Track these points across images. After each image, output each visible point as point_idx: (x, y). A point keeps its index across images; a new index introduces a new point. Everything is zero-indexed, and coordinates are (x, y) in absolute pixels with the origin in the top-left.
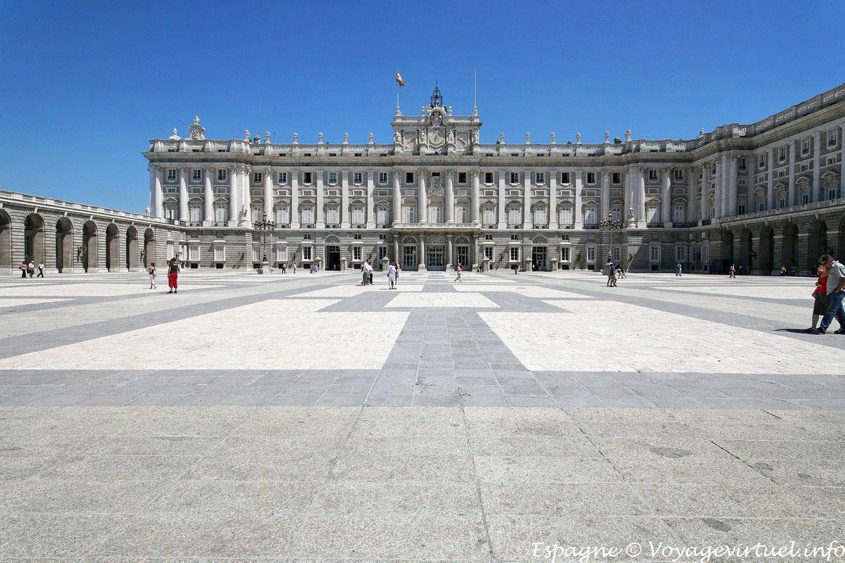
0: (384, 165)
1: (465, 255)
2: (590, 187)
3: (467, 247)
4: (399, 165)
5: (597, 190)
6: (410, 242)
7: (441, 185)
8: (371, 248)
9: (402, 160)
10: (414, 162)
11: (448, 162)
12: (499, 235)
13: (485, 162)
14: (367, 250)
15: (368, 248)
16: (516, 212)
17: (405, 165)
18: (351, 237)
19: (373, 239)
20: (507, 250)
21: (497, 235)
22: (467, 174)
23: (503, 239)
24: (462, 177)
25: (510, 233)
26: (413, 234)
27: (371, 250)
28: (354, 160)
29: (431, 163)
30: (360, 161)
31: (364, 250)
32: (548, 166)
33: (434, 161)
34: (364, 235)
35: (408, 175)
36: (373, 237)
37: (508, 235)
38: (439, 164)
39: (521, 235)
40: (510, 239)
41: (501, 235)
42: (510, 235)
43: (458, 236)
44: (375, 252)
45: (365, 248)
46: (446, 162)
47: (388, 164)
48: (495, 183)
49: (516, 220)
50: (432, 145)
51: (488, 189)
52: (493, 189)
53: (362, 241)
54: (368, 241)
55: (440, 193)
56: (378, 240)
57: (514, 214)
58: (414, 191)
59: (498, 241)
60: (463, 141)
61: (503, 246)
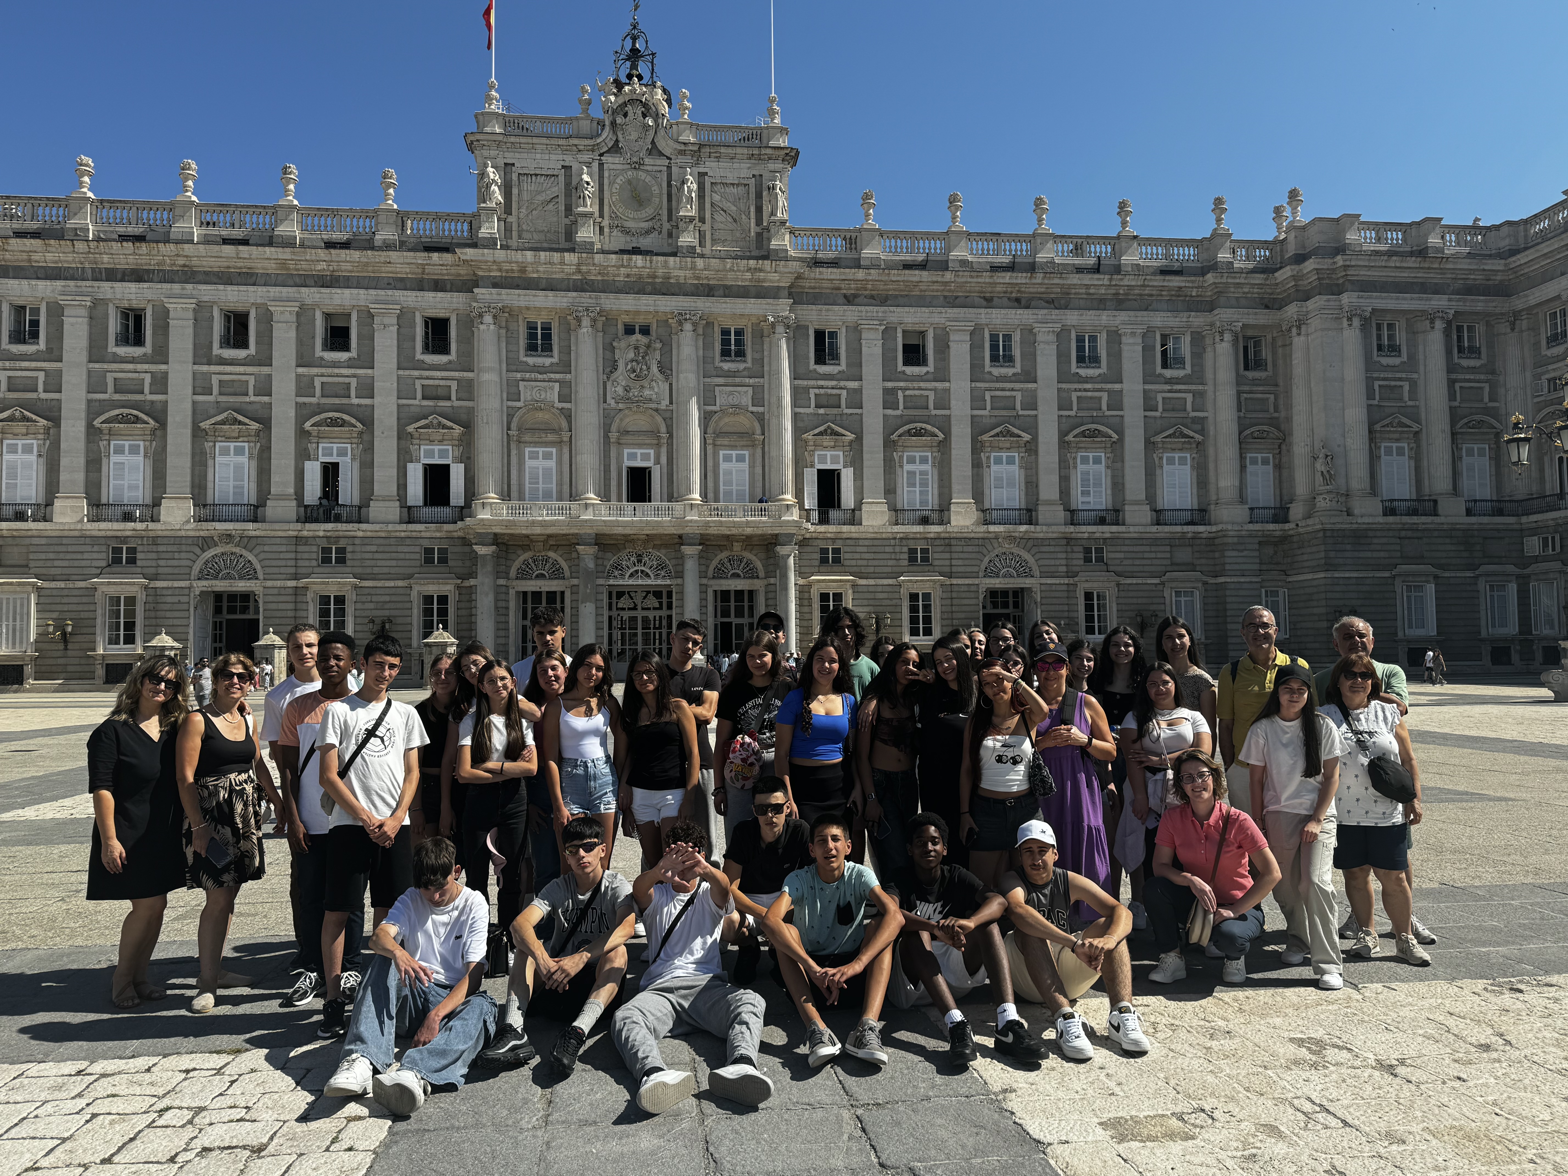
0: (438, 286)
2: (1169, 381)
3: (751, 592)
4: (495, 285)
5: (1195, 394)
6: (541, 576)
7: (655, 369)
8: (387, 598)
9: (506, 266)
10: (554, 276)
11: (679, 284)
12: (865, 549)
13: (810, 288)
14: (372, 606)
15: (374, 599)
16: (924, 467)
17: (517, 287)
18: (306, 556)
19: (394, 563)
20: (894, 602)
21: (859, 549)
22: (750, 330)
23: (882, 563)
24: (733, 342)
25: (904, 542)
26: (551, 543)
27: (387, 606)
28: (322, 266)
29: (617, 284)
30: (343, 268)
31: (359, 606)
32: (1028, 307)
33: (628, 276)
34: (358, 548)
35: (531, 327)
36: (394, 555)
37: (897, 549)
38: (649, 288)
39: (941, 549)
40: (906, 563)
41: (874, 549)
42: (905, 549)
43: (722, 548)
44: (408, 612)
45: (364, 598)
46: (672, 281)
47: (452, 284)
48: (847, 365)
49: (922, 494)
50: (621, 222)
51: (822, 387)
52: (841, 387)
53: (349, 570)
54: (376, 570)
55: (654, 398)
56: (416, 570)
57: (915, 473)
58: (557, 385)
59: (863, 569)
60: (732, 213)
61: (880, 589)
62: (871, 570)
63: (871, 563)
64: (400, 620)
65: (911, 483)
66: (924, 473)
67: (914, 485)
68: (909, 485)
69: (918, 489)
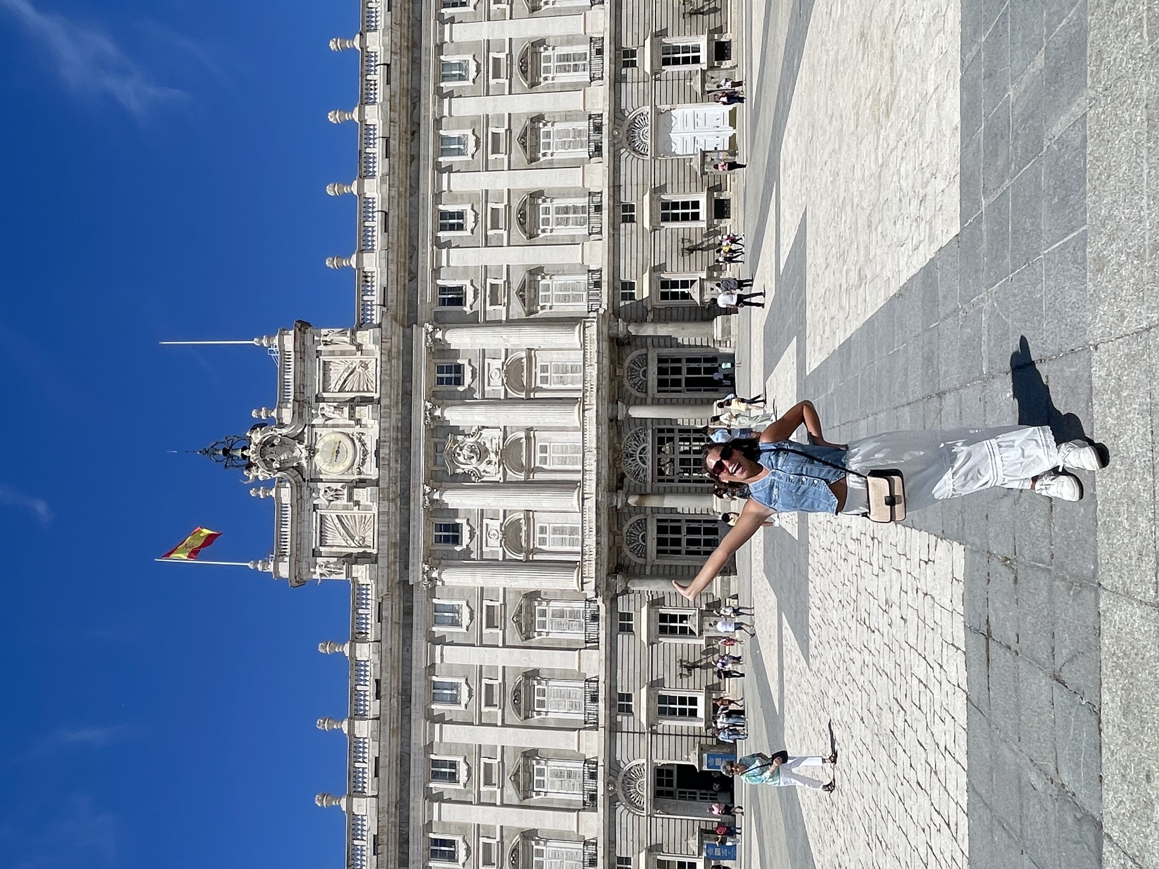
0: (408, 612)
1: (684, 366)
3: (660, 360)
4: (407, 567)
6: (644, 538)
7: (472, 440)
8: (661, 662)
9: (392, 558)
10: (398, 520)
11: (403, 419)
13: (404, 310)
14: (667, 675)
15: (661, 673)
16: (552, 211)
17: (407, 549)
19: (631, 656)
20: (669, 234)
22: (438, 361)
24: (448, 375)
25: (617, 226)
26: (616, 529)
27: (667, 661)
28: (394, 702)
29: (404, 469)
30: (396, 686)
31: (667, 684)
32: (419, 125)
33: (397, 461)
34: (619, 684)
35: (439, 540)
37: (622, 232)
38: (406, 444)
39: (623, 194)
40: (634, 225)
42: (623, 225)
43: (621, 386)
44: (673, 647)
45: (661, 681)
46: (400, 425)
47: (407, 601)
48: (467, 279)
49: (574, 213)
50: (356, 466)
51: (485, 300)
52: (485, 283)
53: (637, 691)
54: (637, 670)
55: (495, 442)
56: (638, 638)
57: (557, 218)
58: (485, 521)
59: (640, 263)
60: (346, 374)
61: (657, 248)
62: (640, 255)
63: (634, 255)
64: (679, 653)
65: (567, 222)
66: (558, 210)
67: (568, 218)
68: (567, 224)
69: (571, 215)
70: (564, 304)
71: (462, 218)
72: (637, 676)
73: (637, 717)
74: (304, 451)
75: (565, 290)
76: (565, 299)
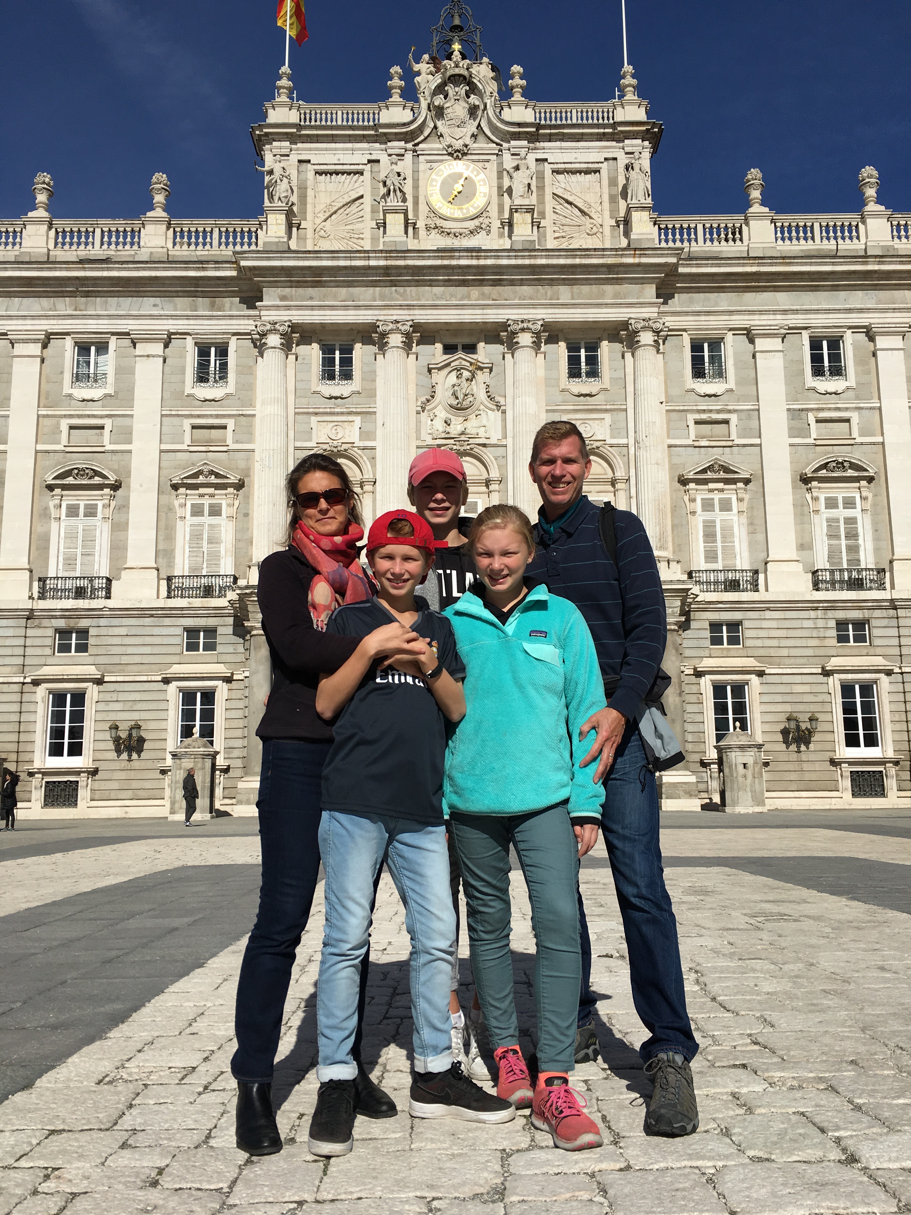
0: (214, 306)
8: (137, 696)
12: (774, 624)
14: (118, 706)
15: (122, 697)
16: (850, 513)
18: (38, 642)
19: (147, 650)
20: (820, 698)
21: (765, 624)
22: (606, 343)
23: (799, 643)
24: (583, 359)
25: (830, 614)
27: (139, 706)
30: (100, 287)
31: (101, 706)
34: (103, 631)
35: (327, 350)
36: (148, 640)
37: (821, 623)
39: (885, 622)
40: (834, 642)
41: (787, 624)
42: (833, 624)
44: (162, 715)
45: (108, 697)
47: (231, 303)
48: (737, 384)
49: (849, 549)
50: (440, 222)
51: (704, 411)
52: (729, 411)
53: (91, 660)
54: (125, 660)
55: (482, 432)
56: (175, 659)
57: (837, 520)
58: (358, 419)
59: (772, 652)
60: (580, 205)
61: (798, 679)
62: (785, 652)
63: (784, 643)
64: (152, 725)
65: (833, 535)
66: (851, 521)
67: (838, 537)
68: (830, 536)
69: (843, 542)
70: (701, 534)
71: (831, 374)
72: (116, 660)
73: (50, 661)
74: (461, 142)
75: (723, 537)
76: (709, 535)
